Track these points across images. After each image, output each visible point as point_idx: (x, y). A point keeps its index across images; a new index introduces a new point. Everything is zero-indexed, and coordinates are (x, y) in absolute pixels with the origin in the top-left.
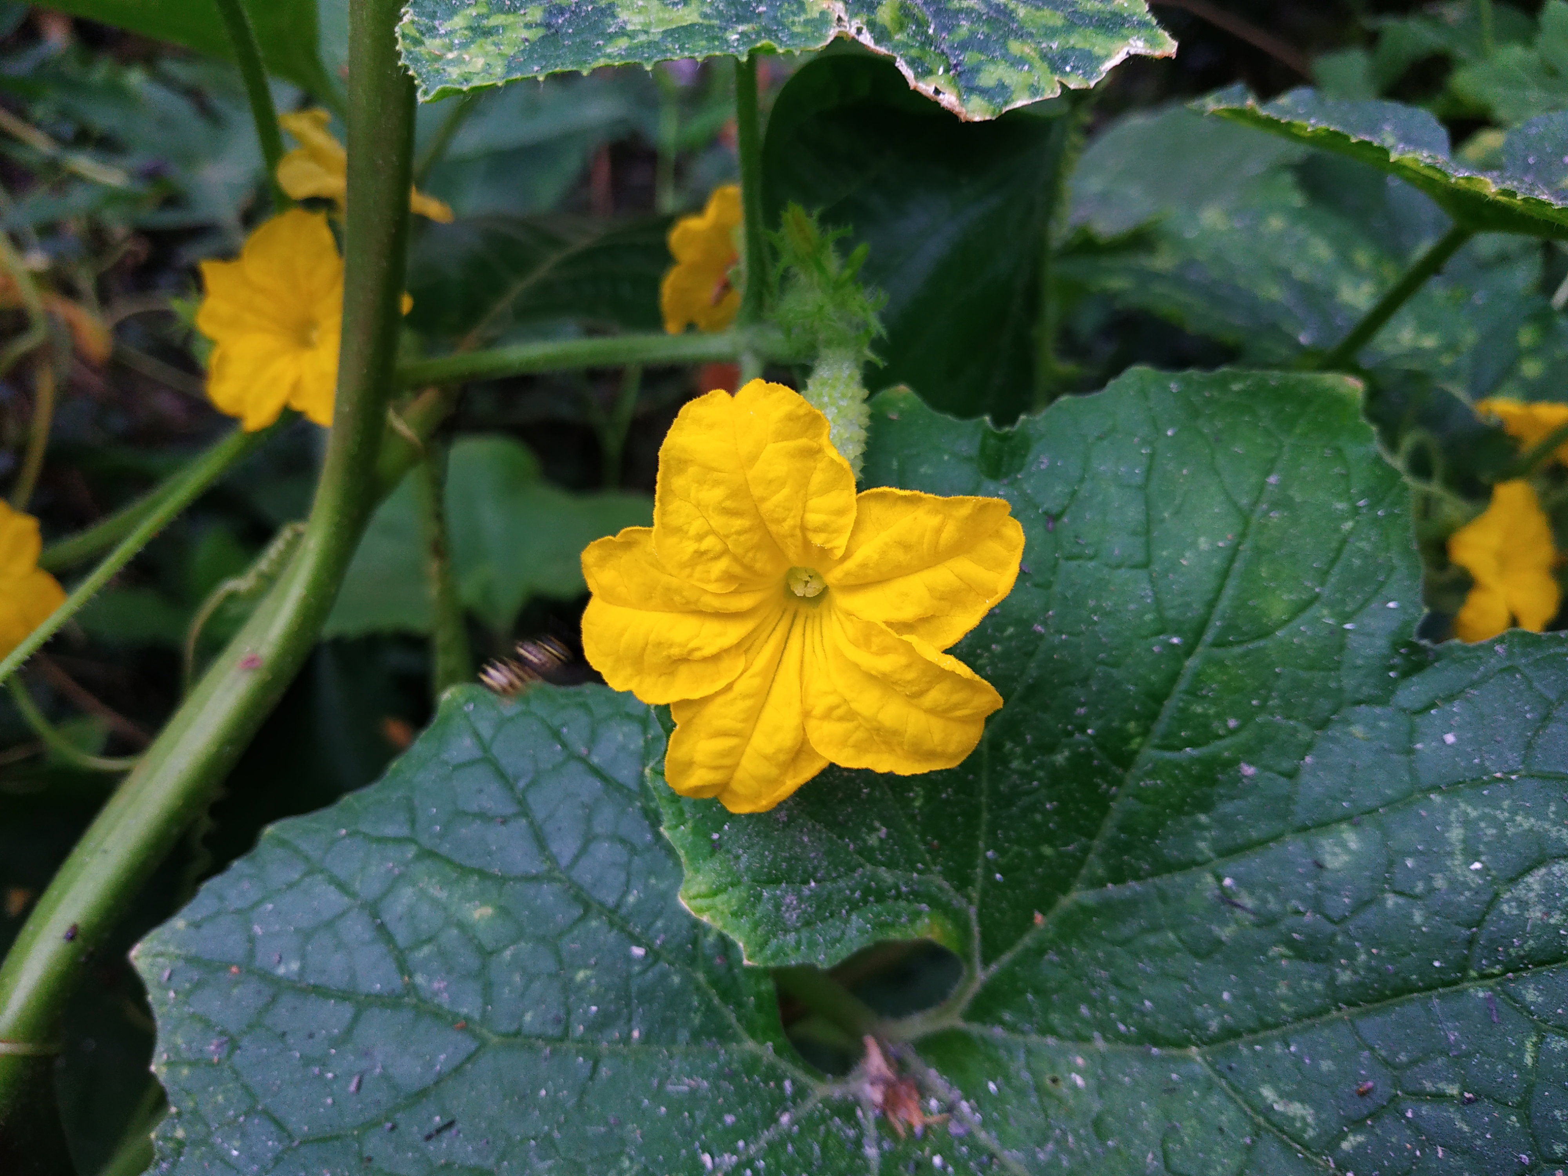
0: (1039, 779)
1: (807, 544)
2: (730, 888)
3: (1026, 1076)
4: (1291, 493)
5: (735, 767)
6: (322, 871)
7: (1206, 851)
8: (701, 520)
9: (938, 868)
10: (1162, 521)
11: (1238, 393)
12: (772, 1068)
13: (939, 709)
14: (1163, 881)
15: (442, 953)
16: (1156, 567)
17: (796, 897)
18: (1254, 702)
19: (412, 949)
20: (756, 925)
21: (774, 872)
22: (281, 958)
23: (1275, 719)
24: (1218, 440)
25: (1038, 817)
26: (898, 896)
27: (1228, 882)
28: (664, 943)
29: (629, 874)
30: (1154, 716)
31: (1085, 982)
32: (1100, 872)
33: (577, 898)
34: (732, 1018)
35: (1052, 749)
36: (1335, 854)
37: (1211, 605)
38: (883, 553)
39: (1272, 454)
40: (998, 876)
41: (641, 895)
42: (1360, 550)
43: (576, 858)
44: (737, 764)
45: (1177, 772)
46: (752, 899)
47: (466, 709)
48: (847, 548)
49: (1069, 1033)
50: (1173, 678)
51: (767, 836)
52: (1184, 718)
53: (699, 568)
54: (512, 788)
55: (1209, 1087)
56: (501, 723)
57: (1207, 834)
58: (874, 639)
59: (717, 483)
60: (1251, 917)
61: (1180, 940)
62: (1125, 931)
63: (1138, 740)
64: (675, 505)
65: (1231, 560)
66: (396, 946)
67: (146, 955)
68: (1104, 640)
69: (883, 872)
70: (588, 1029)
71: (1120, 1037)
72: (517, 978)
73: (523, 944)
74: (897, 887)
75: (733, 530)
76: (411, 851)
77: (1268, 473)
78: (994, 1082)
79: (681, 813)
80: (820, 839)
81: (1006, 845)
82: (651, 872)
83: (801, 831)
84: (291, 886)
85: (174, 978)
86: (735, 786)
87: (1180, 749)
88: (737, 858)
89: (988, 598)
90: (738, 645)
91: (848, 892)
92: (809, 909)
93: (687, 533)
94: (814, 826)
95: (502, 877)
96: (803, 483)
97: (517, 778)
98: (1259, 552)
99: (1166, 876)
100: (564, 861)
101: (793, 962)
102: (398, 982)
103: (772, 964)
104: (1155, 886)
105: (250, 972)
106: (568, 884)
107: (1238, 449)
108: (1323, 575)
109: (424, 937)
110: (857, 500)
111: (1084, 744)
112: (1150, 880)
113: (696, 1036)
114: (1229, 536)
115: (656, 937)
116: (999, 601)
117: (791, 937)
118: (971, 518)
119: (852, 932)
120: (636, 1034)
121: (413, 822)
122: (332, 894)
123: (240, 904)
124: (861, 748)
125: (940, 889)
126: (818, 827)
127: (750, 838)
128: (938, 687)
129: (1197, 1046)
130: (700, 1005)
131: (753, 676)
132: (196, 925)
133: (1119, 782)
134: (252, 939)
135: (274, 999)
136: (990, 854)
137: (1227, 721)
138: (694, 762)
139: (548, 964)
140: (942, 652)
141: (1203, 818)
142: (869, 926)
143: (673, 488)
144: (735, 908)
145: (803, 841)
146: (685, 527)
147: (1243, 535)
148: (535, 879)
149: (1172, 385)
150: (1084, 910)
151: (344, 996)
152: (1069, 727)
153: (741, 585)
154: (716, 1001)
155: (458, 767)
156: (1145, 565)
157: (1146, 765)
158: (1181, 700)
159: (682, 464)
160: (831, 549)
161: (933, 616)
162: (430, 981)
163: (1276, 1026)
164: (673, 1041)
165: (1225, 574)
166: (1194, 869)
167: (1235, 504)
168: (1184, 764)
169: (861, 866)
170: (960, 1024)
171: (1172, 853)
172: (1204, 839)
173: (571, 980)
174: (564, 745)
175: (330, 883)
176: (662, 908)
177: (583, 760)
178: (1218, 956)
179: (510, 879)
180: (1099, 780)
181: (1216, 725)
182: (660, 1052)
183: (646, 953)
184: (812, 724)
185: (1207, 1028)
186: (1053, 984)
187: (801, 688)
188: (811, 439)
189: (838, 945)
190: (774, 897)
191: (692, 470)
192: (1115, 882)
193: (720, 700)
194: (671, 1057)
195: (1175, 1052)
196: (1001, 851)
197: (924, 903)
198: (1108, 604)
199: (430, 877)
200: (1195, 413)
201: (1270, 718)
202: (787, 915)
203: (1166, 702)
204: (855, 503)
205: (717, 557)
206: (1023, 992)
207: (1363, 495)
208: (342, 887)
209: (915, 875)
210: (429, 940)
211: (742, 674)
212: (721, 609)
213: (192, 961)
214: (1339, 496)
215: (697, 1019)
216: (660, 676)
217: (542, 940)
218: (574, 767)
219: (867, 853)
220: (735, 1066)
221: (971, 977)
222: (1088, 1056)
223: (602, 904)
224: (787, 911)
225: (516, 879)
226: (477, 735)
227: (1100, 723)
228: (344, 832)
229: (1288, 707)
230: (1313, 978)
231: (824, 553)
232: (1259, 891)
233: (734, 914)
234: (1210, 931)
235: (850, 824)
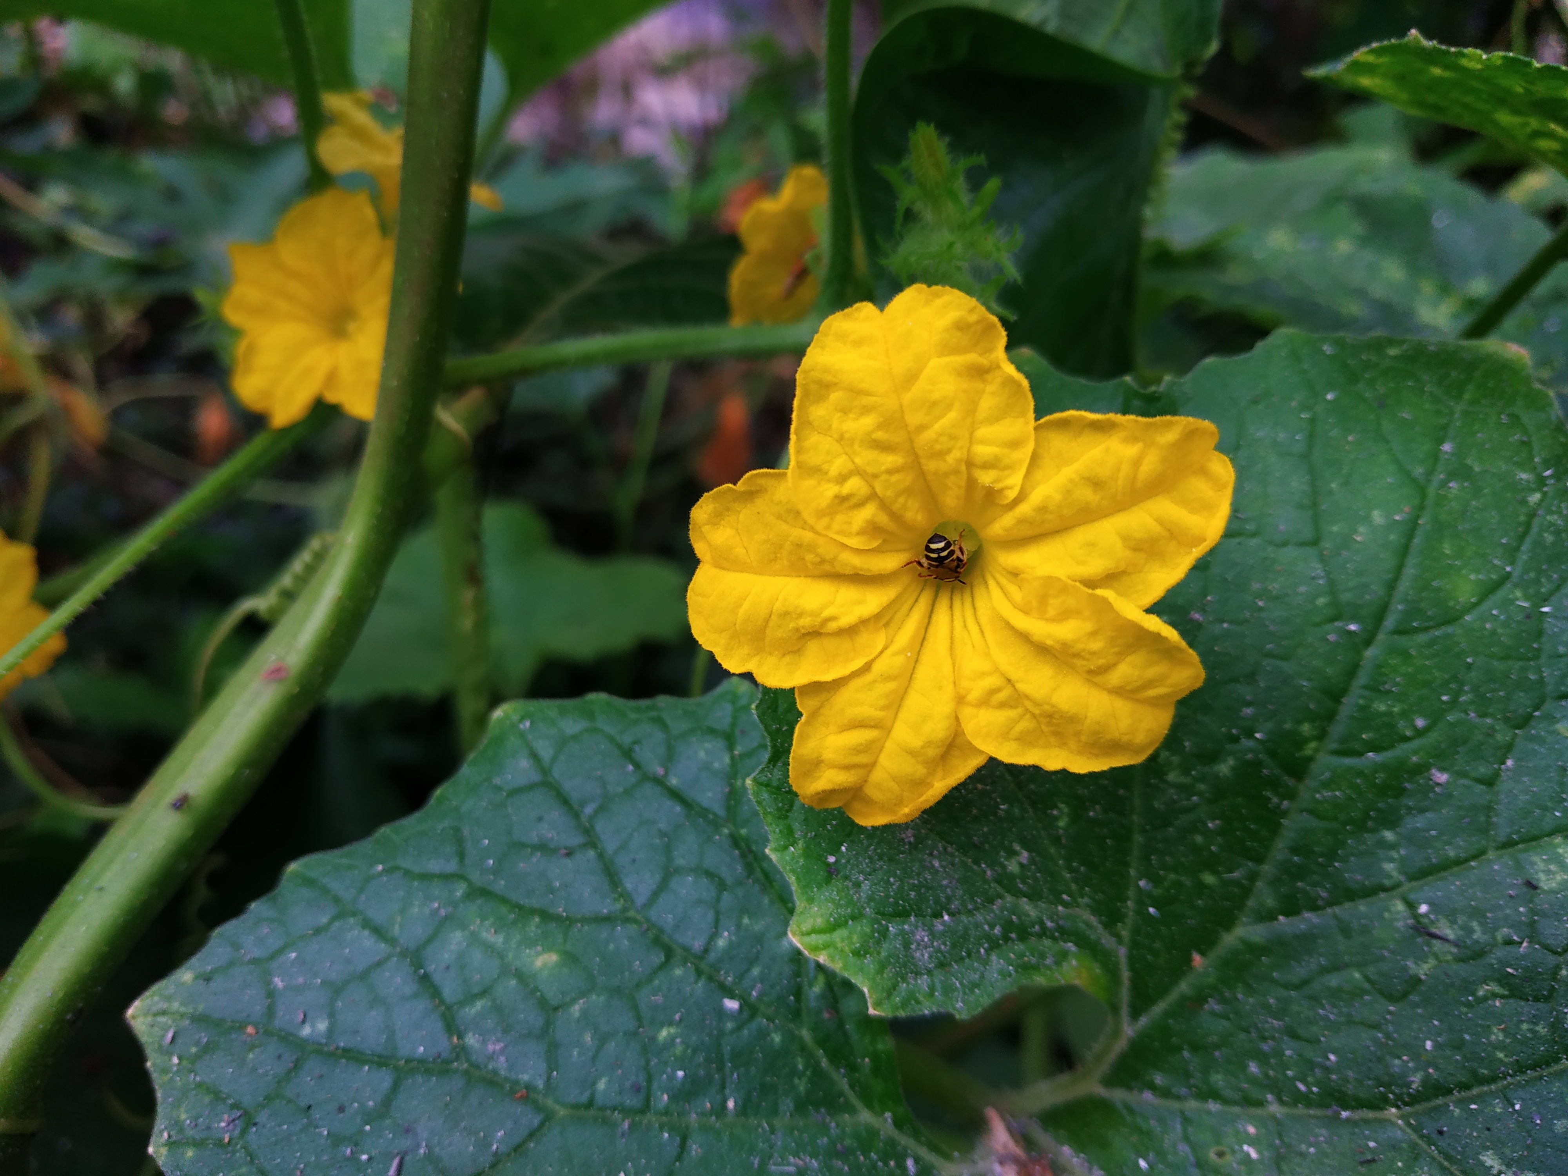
0: (1200, 794)
1: (972, 483)
2: (850, 922)
3: (1184, 1149)
4: (1469, 461)
5: (870, 767)
6: (354, 914)
7: (1395, 874)
8: (844, 457)
9: (1086, 900)
10: (1331, 492)
11: (1396, 358)
12: (892, 1143)
13: (1128, 688)
14: (1343, 910)
15: (497, 1009)
16: (1327, 544)
17: (927, 933)
18: (1445, 698)
19: (462, 1004)
20: (882, 967)
21: (901, 902)
22: (305, 1016)
23: (1469, 717)
24: (1382, 405)
25: (1199, 839)
26: (1044, 932)
27: (1423, 908)
28: (761, 995)
29: (717, 914)
30: (1330, 716)
31: (1254, 1035)
32: (1270, 902)
33: (657, 942)
34: (844, 1084)
35: (1213, 757)
36: (1548, 872)
37: (1391, 586)
38: (1068, 492)
39: (1443, 421)
40: (1151, 910)
41: (733, 938)
42: (1551, 524)
43: (655, 895)
44: (873, 765)
45: (1358, 781)
46: (876, 935)
47: (521, 726)
48: (1022, 488)
49: (1237, 1096)
50: (1352, 671)
51: (891, 860)
52: (1365, 717)
53: (839, 518)
54: (576, 815)
55: (1415, 1156)
56: (562, 743)
57: (1394, 854)
58: (1051, 601)
59: (866, 410)
60: (1454, 950)
61: (1368, 979)
62: (1299, 972)
63: (1313, 745)
64: (813, 439)
65: (1410, 535)
66: (442, 1002)
67: (146, 1015)
68: (1272, 628)
69: (1025, 905)
70: (673, 1098)
71: (1299, 1099)
72: (588, 1038)
73: (594, 997)
74: (1042, 923)
75: (883, 468)
76: (460, 890)
77: (1441, 441)
78: (1145, 1159)
79: (790, 831)
80: (953, 864)
81: (1161, 872)
82: (744, 910)
83: (931, 854)
84: (318, 931)
85: (179, 1041)
86: (869, 791)
87: (1360, 754)
88: (857, 885)
89: (1196, 546)
90: (877, 617)
91: (986, 927)
92: (943, 947)
93: (826, 473)
94: (945, 849)
95: (567, 918)
96: (971, 410)
97: (583, 803)
98: (1440, 529)
99: (1348, 905)
100: (640, 900)
101: (926, 1012)
102: (444, 1044)
103: (902, 1014)
104: (1335, 917)
105: (268, 1033)
106: (645, 926)
107: (1406, 415)
108: (1512, 554)
109: (476, 990)
110: (1036, 429)
111: (1250, 750)
112: (1329, 910)
113: (801, 1106)
114: (1406, 509)
115: (753, 987)
116: (1208, 549)
117: (923, 982)
118: (1176, 445)
119: (994, 976)
120: (731, 1104)
121: (461, 855)
122: (367, 940)
123: (257, 953)
124: (1025, 740)
125: (1088, 925)
126: (949, 849)
127: (871, 862)
128: (1129, 659)
129: (1398, 1107)
130: (806, 1069)
131: (895, 654)
132: (207, 978)
133: (1291, 795)
134: (271, 994)
135: (297, 1065)
136: (1142, 883)
137: (1413, 720)
138: (822, 761)
139: (625, 1021)
140: (1144, 611)
141: (1389, 835)
142: (1011, 968)
143: (811, 419)
144: (858, 945)
145: (933, 866)
146: (825, 467)
147: (1421, 507)
148: (608, 920)
149: (1325, 348)
150: (1254, 949)
151: (381, 1061)
152: (1234, 731)
153: (884, 541)
154: (824, 1063)
155: (515, 792)
156: (1315, 542)
157: (1322, 774)
158: (1362, 697)
159: (825, 387)
160: (1001, 491)
161: (1124, 572)
162: (484, 1042)
163: (1493, 1079)
164: (774, 1111)
165: (1404, 551)
166: (1382, 895)
167: (1408, 475)
168: (1366, 771)
169: (1001, 897)
170: (1100, 1091)
171: (1354, 877)
172: (1391, 860)
173: (653, 1039)
174: (637, 766)
175: (364, 927)
176: (758, 952)
177: (659, 782)
178: (1414, 998)
179: (578, 920)
180: (1268, 793)
181: (1401, 724)
182: (759, 1125)
183: (741, 1006)
184: (967, 712)
185: (1408, 1085)
186: (1214, 1039)
187: (954, 669)
188: (980, 355)
189: (977, 991)
190: (903, 933)
191: (835, 396)
192: (1287, 914)
193: (855, 684)
194: (773, 1132)
195: (1370, 1114)
196: (1156, 880)
197: (1070, 942)
198: (1274, 587)
199: (483, 919)
200: (1353, 378)
201: (1463, 715)
202: (918, 954)
203: (1344, 700)
204: (1033, 432)
205: (860, 505)
206: (1179, 1049)
207: (1547, 464)
208: (379, 932)
209: (1060, 908)
210: (483, 993)
211: (882, 652)
212: (861, 570)
213: (199, 1020)
214: (1521, 465)
215: (802, 1086)
216: (784, 655)
217: (616, 991)
218: (649, 789)
219: (1006, 882)
220: (848, 1142)
221: (1116, 1033)
222: (1260, 1122)
223: (687, 949)
224: (917, 949)
225: (584, 920)
226: (534, 756)
227: (1269, 725)
228: (380, 867)
229: (1482, 704)
230: (1534, 1020)
231: (991, 495)
232: (1461, 919)
233: (856, 953)
234: (1405, 969)
235: (987, 846)
